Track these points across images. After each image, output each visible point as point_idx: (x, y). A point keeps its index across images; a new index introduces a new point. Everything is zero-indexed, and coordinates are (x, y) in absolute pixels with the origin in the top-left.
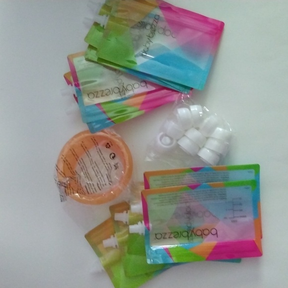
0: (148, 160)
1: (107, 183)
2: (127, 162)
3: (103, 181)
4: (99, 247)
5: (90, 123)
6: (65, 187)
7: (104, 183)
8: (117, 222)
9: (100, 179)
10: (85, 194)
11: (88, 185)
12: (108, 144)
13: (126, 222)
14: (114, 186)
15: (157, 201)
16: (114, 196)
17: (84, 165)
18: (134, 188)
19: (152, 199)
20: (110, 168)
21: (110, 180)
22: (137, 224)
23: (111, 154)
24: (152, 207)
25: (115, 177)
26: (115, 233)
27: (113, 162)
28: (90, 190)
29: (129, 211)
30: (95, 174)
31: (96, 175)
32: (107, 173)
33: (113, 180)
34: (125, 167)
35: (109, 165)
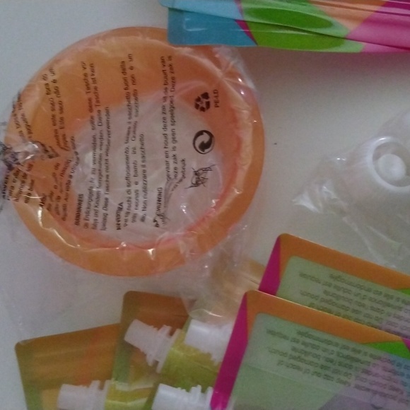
0: (306, 203)
1: (150, 218)
2: (241, 176)
3: (141, 206)
4: (46, 396)
5: (180, 11)
6: (10, 167)
7: (140, 213)
8: (131, 349)
9: (133, 195)
10: (64, 219)
11: (90, 198)
12: (206, 95)
13: (156, 363)
14: (166, 234)
15: (286, 346)
16: (149, 267)
17: (105, 136)
18: (224, 268)
19: (271, 332)
20: (180, 176)
21: (162, 210)
22: (188, 390)
23: (200, 133)
24: (259, 355)
25: (182, 207)
26: (109, 377)
27: (195, 161)
28: (88, 213)
29: (178, 332)
30: (125, 174)
31: (127, 178)
32: (163, 185)
33: (170, 215)
34: (228, 189)
35: (179, 165)
